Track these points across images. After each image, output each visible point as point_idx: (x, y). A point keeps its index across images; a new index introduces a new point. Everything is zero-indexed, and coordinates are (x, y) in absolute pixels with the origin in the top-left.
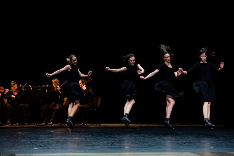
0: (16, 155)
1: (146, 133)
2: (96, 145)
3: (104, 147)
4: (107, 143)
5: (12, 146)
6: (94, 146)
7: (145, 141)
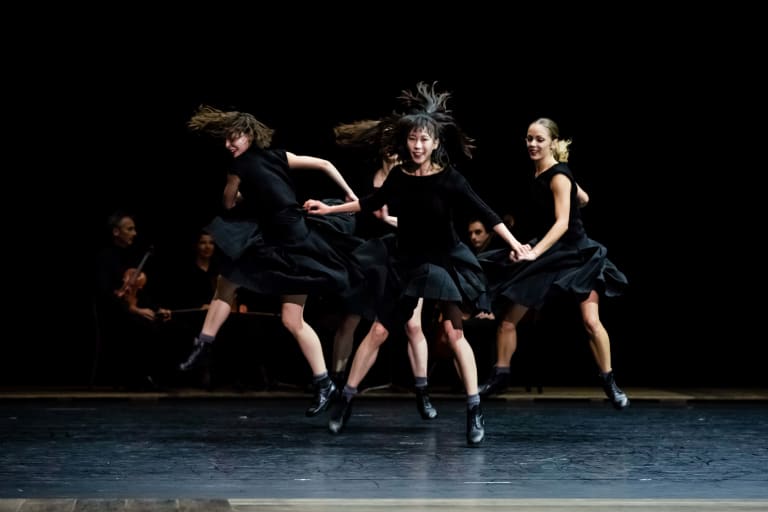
0: (233, 502)
1: (717, 426)
2: (529, 470)
3: (559, 475)
4: (571, 462)
5: (216, 468)
6: (520, 472)
7: (715, 454)
